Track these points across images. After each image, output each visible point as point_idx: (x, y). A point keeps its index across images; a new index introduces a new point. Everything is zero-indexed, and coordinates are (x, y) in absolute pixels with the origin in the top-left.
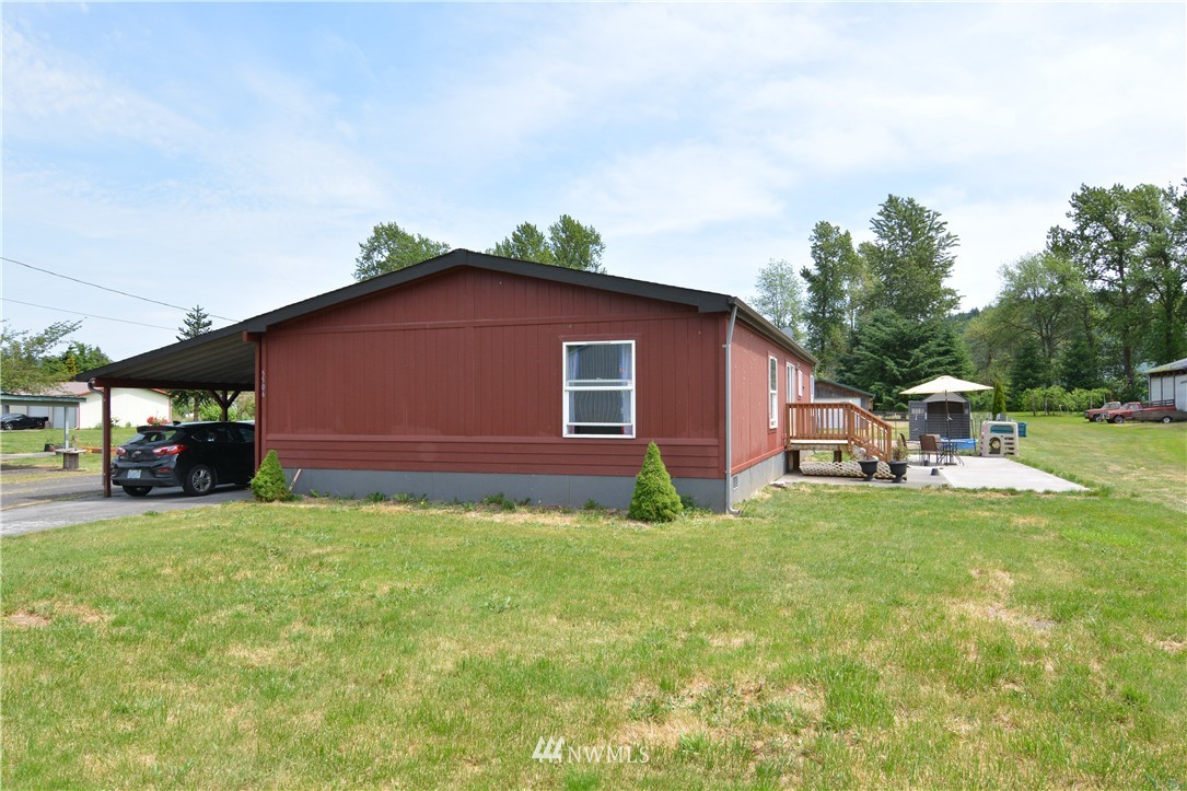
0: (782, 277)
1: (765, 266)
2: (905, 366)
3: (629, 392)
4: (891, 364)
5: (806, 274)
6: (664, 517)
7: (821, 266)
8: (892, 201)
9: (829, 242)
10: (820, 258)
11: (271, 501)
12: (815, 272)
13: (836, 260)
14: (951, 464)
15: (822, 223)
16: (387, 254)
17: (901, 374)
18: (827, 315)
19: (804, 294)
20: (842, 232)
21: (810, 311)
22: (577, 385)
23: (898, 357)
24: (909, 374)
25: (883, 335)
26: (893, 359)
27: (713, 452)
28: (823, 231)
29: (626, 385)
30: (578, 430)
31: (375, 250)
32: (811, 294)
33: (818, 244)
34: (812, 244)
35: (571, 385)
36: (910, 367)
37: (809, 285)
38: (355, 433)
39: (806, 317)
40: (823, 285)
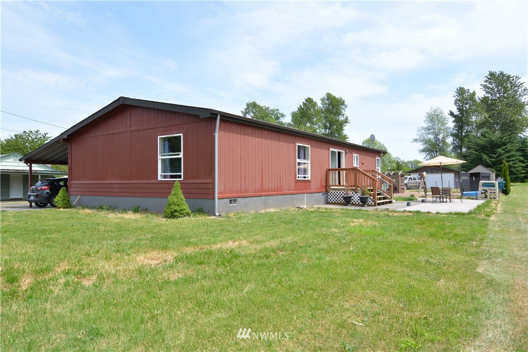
0: (437, 116)
1: (429, 111)
2: (494, 158)
3: (181, 158)
4: (485, 157)
5: (452, 114)
6: (175, 216)
7: (460, 110)
8: (492, 74)
9: (463, 97)
10: (459, 106)
11: (59, 208)
12: (456, 112)
13: (467, 106)
14: (443, 202)
15: (460, 88)
16: (252, 114)
17: (491, 161)
18: (464, 134)
19: (451, 124)
20: (471, 92)
21: (454, 132)
22: (164, 156)
23: (490, 153)
24: (496, 162)
25: (482, 142)
26: (486, 154)
27: (210, 186)
28: (461, 91)
29: (179, 155)
30: (165, 177)
31: (247, 113)
32: (454, 124)
33: (458, 98)
34: (455, 99)
35: (162, 156)
36: (496, 158)
37: (454, 119)
38: (95, 180)
39: (452, 135)
40: (461, 120)
